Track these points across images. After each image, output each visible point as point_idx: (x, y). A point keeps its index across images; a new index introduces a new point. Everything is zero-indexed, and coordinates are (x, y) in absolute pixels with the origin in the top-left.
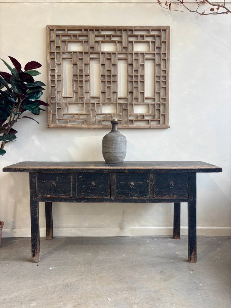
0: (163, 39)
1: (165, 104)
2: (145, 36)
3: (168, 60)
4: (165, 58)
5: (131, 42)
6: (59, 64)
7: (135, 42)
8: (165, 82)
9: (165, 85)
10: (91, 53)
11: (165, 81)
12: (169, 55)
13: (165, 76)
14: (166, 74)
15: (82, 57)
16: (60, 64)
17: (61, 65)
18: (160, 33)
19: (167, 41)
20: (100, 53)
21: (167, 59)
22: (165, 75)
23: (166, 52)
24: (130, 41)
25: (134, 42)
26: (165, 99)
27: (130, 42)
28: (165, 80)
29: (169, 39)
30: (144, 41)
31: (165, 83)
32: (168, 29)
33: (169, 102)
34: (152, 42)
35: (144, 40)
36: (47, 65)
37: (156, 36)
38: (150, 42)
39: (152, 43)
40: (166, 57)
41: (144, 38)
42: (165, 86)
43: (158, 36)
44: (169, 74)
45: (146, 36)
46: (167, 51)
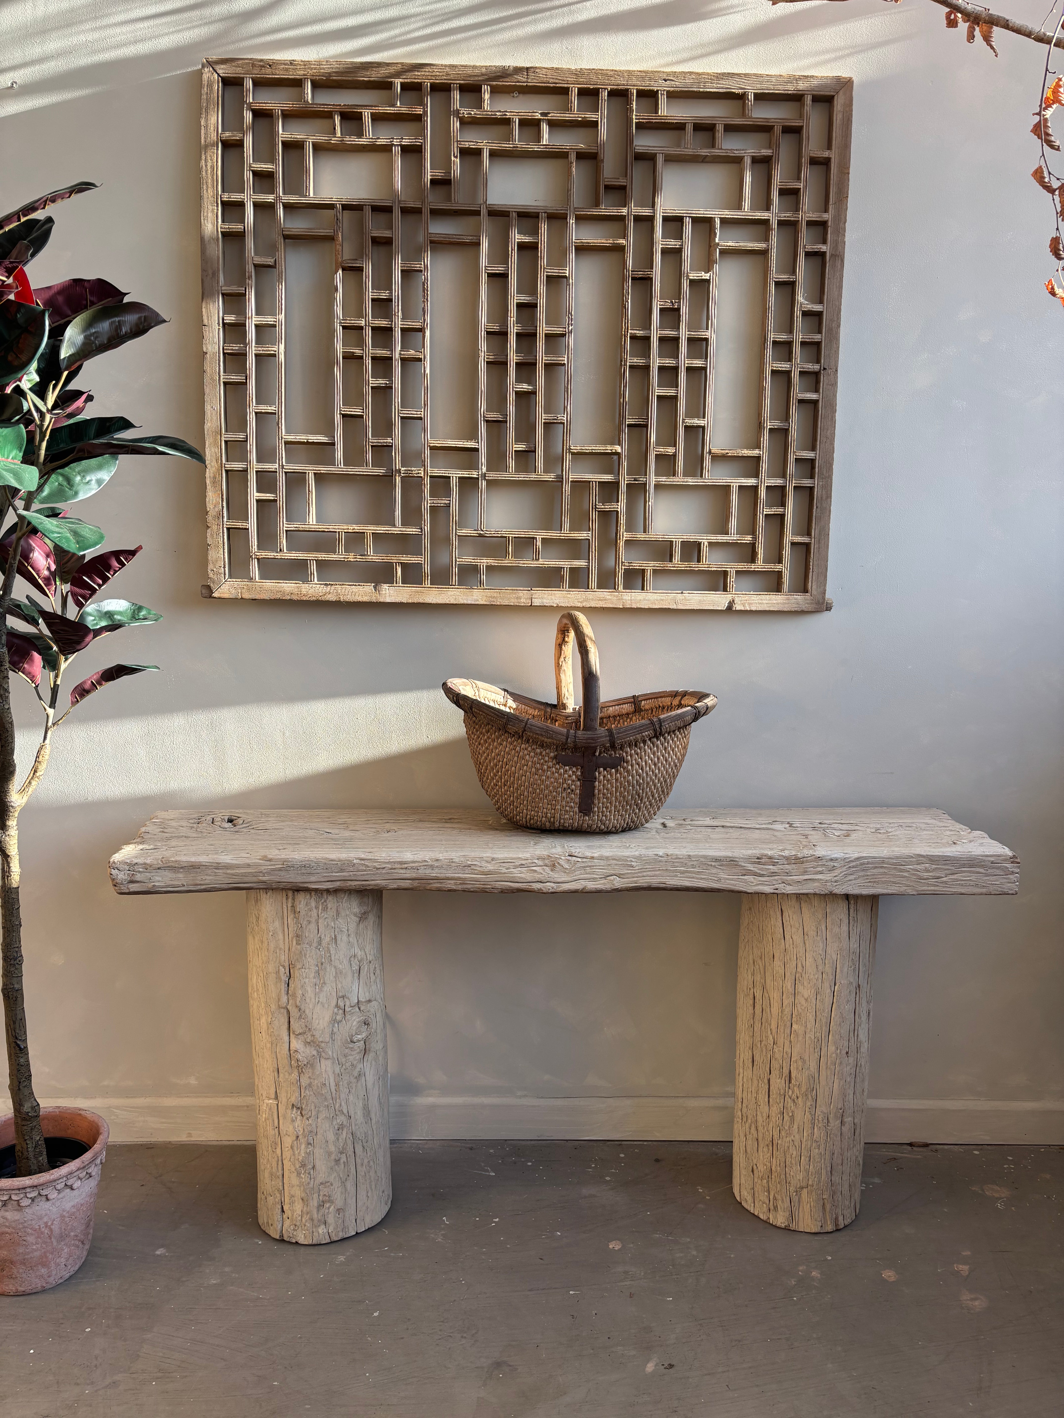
0: (813, 147)
1: (811, 489)
2: (720, 128)
3: (839, 256)
4: (824, 248)
5: (647, 158)
6: (269, 266)
7: (670, 159)
8: (816, 374)
9: (817, 391)
10: (436, 213)
11: (816, 367)
12: (840, 232)
13: (818, 344)
14: (820, 332)
15: (387, 234)
16: (273, 267)
17: (276, 272)
18: (801, 116)
19: (833, 155)
20: (484, 212)
21: (832, 255)
22: (817, 337)
23: (825, 216)
24: (639, 149)
25: (660, 159)
26: (812, 461)
27: (640, 157)
28: (818, 361)
29: (846, 146)
30: (716, 152)
31: (817, 382)
32: (841, 93)
33: (830, 477)
34: (756, 160)
35: (713, 146)
36: (204, 270)
37: (778, 130)
38: (748, 161)
39: (757, 165)
40: (824, 242)
41: (714, 138)
42: (813, 396)
43: (788, 130)
44: (838, 333)
45: (729, 129)
46: (831, 208)
